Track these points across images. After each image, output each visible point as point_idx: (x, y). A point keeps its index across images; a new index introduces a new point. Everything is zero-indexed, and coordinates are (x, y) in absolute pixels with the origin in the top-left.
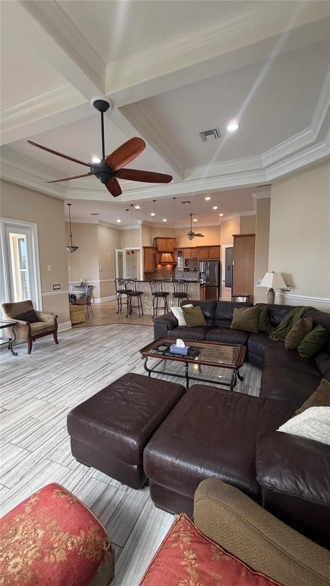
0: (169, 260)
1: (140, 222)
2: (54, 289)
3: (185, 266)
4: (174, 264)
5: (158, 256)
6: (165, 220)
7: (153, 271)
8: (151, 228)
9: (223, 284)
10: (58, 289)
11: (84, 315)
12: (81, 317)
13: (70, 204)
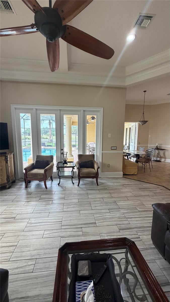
2: (111, 149)
10: (115, 149)
11: (137, 170)
12: (134, 171)
13: (146, 91)
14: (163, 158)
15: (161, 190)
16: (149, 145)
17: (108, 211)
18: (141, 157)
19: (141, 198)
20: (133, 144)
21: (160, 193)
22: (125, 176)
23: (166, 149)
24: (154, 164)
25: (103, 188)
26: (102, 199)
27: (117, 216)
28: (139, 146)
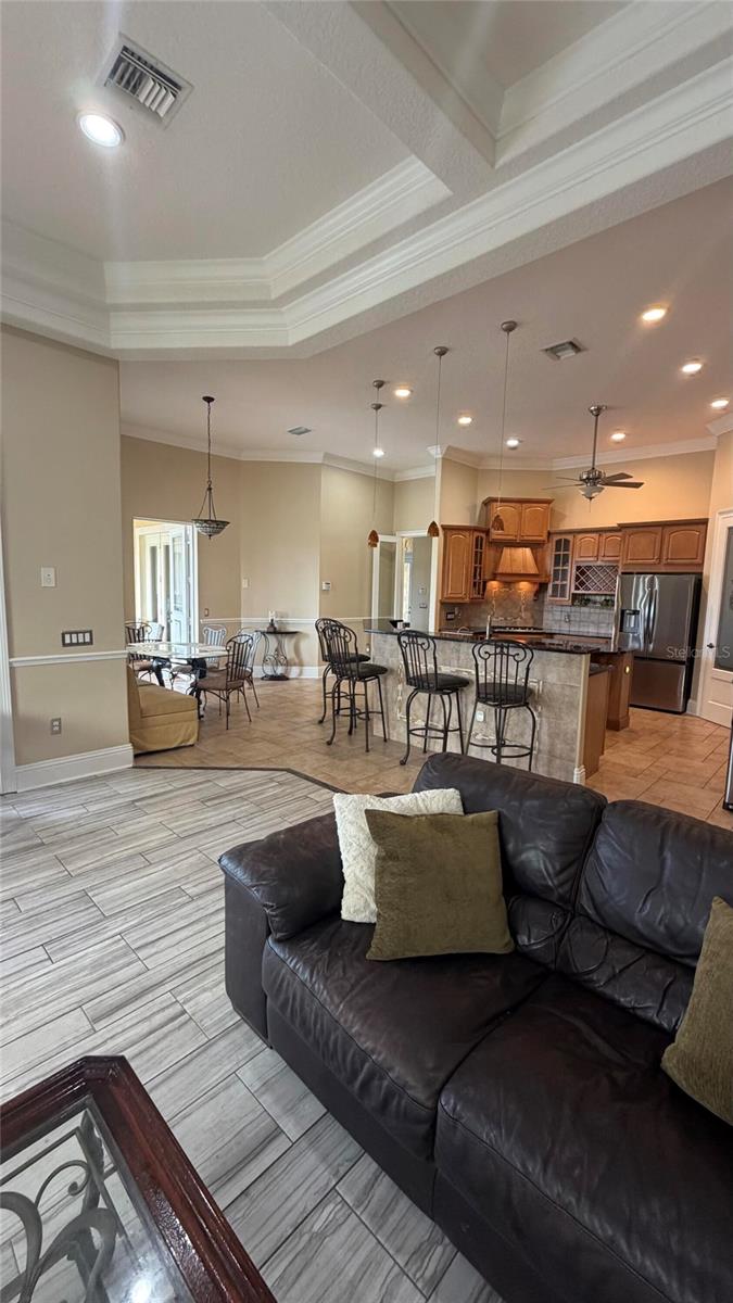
0: (524, 566)
1: (436, 452)
2: (64, 645)
3: (577, 588)
4: (543, 580)
5: (489, 554)
6: (512, 443)
7: (467, 600)
8: (477, 470)
9: (707, 655)
10: (84, 643)
11: (195, 724)
12: (183, 729)
13: (212, 400)
14: (295, 665)
15: (281, 784)
16: (243, 620)
17: (40, 954)
18: (214, 670)
19: (206, 838)
20: (182, 617)
21: (275, 797)
22: (144, 762)
23: (300, 633)
24: (263, 690)
25: (22, 845)
26: (11, 905)
27: (87, 961)
28: (205, 625)
